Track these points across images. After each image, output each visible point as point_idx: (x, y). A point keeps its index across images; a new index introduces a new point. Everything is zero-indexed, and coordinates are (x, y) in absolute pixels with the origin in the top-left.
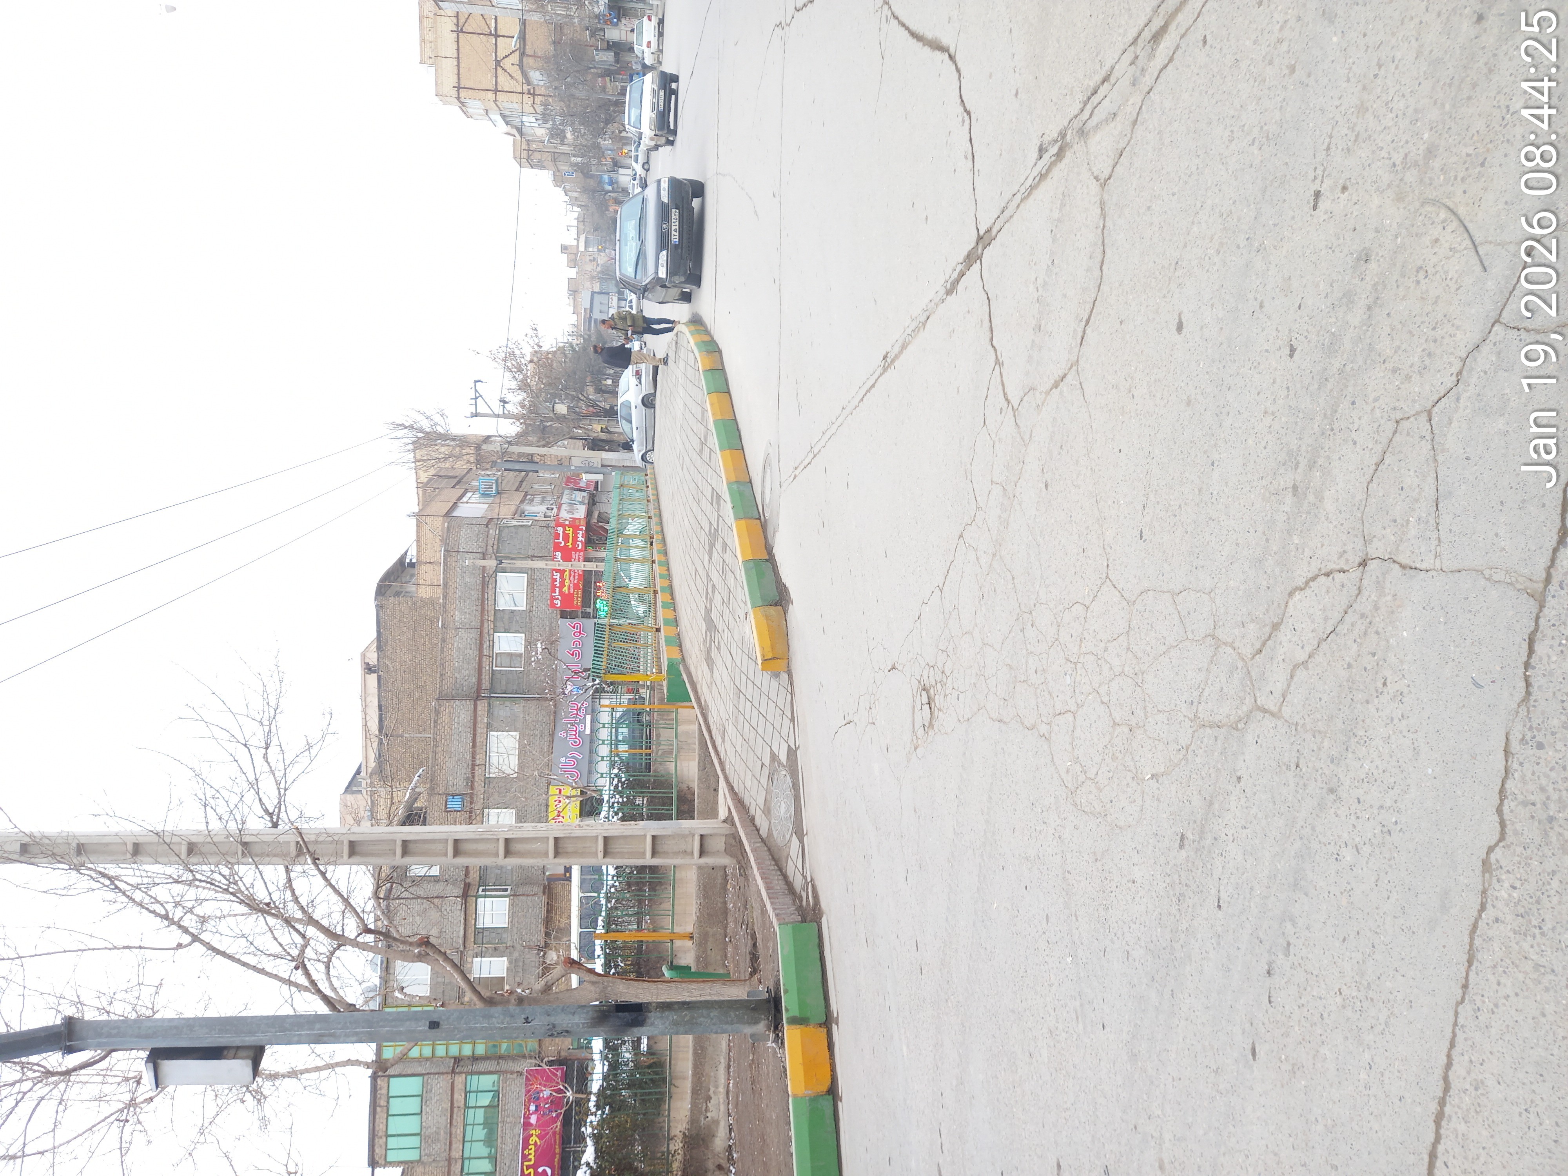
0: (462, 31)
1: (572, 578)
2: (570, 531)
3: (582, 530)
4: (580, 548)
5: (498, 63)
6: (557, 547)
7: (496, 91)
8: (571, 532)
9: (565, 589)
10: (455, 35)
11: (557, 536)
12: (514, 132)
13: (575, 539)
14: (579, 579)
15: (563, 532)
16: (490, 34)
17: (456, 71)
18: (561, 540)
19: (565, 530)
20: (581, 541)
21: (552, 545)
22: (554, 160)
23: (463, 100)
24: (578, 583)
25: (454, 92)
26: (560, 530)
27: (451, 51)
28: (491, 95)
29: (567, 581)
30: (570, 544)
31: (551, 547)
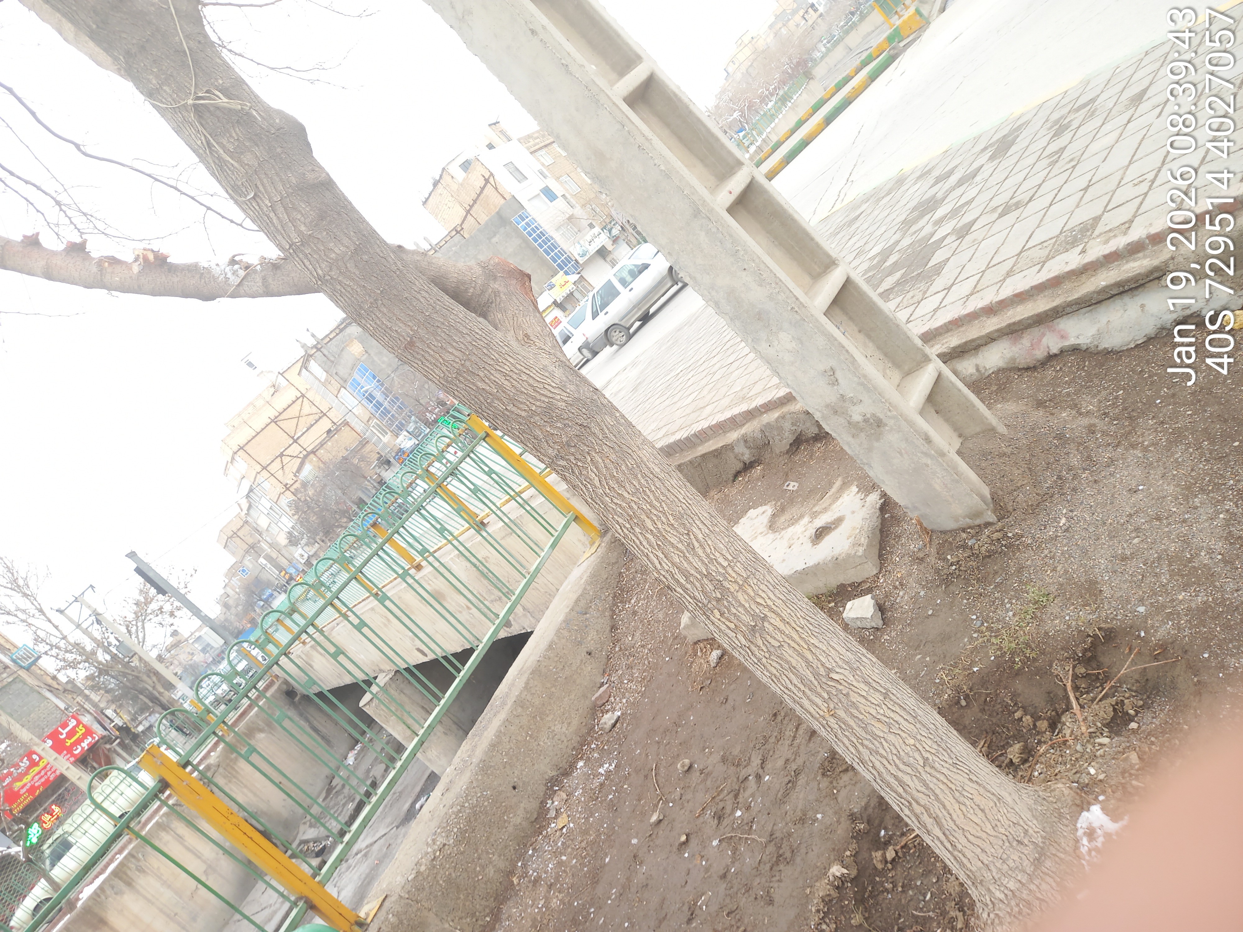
0: (275, 423)
1: (37, 778)
2: (81, 731)
3: (93, 738)
4: (76, 752)
5: (281, 455)
6: (54, 735)
7: (265, 468)
8: (81, 733)
9: (18, 784)
10: (269, 421)
11: (64, 725)
12: (245, 506)
13: (79, 742)
14: (43, 784)
15: (74, 727)
16: (293, 438)
17: (249, 439)
18: (64, 732)
19: (77, 725)
20: (83, 748)
21: (50, 731)
22: (247, 552)
23: (237, 457)
24: (39, 787)
25: (236, 448)
26: (73, 723)
27: (258, 427)
28: (259, 468)
29: (29, 777)
30: (69, 742)
31: (48, 731)
